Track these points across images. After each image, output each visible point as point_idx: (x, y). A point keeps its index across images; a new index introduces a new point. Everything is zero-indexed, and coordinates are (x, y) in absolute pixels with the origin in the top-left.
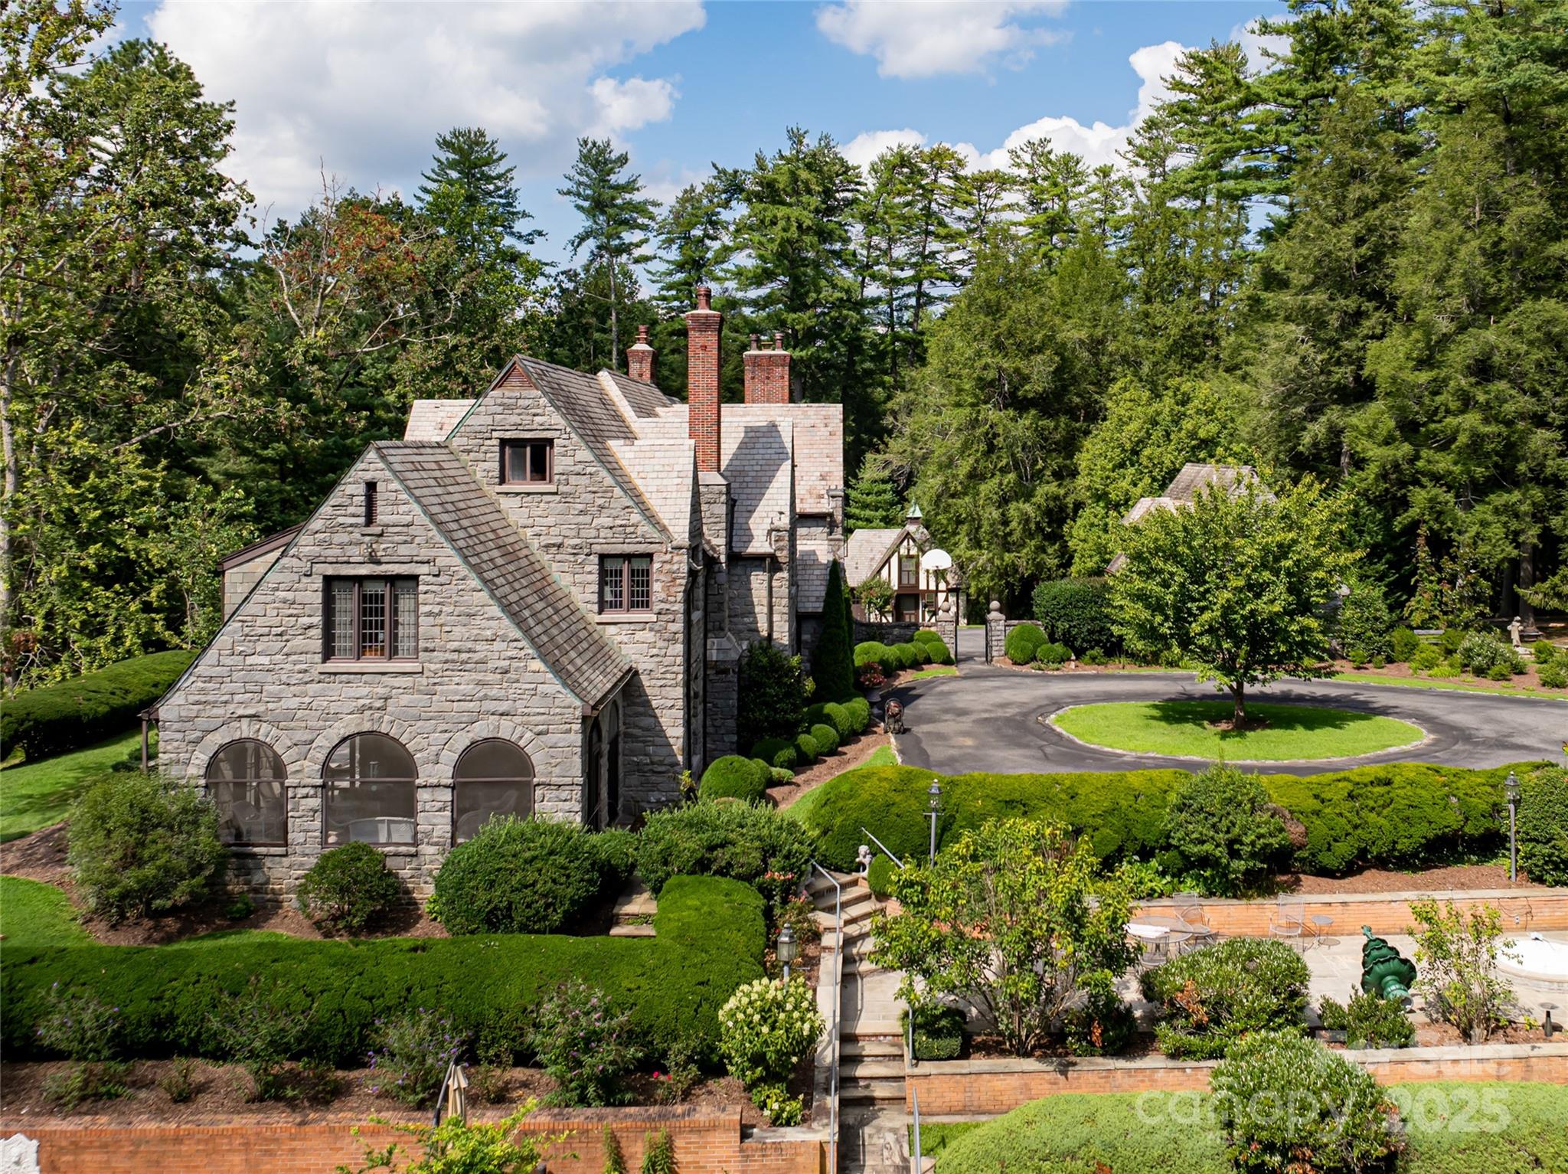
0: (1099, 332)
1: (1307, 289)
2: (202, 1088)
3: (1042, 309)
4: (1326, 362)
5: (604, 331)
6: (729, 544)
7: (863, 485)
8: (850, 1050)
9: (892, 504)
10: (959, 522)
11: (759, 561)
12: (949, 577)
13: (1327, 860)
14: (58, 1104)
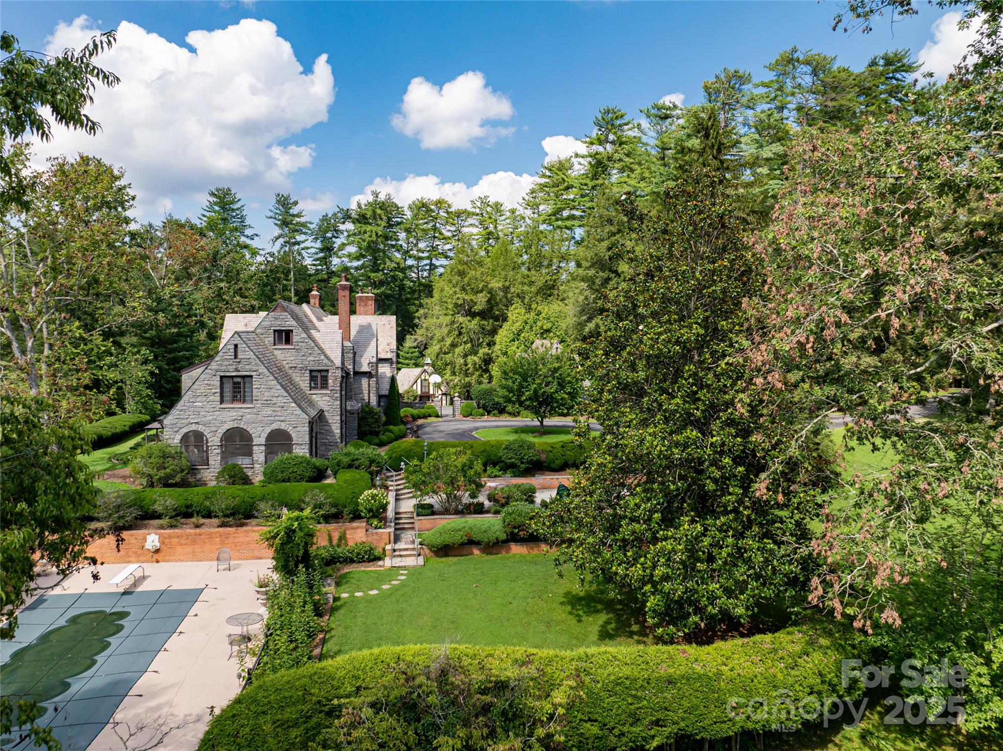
0: (507, 284)
1: (588, 268)
2: (202, 525)
3: (482, 273)
4: (595, 299)
5: (287, 280)
6: (354, 368)
7: (405, 349)
8: (398, 516)
9: (418, 357)
10: (447, 365)
11: (365, 374)
12: (442, 388)
13: (553, 466)
14: (162, 527)
